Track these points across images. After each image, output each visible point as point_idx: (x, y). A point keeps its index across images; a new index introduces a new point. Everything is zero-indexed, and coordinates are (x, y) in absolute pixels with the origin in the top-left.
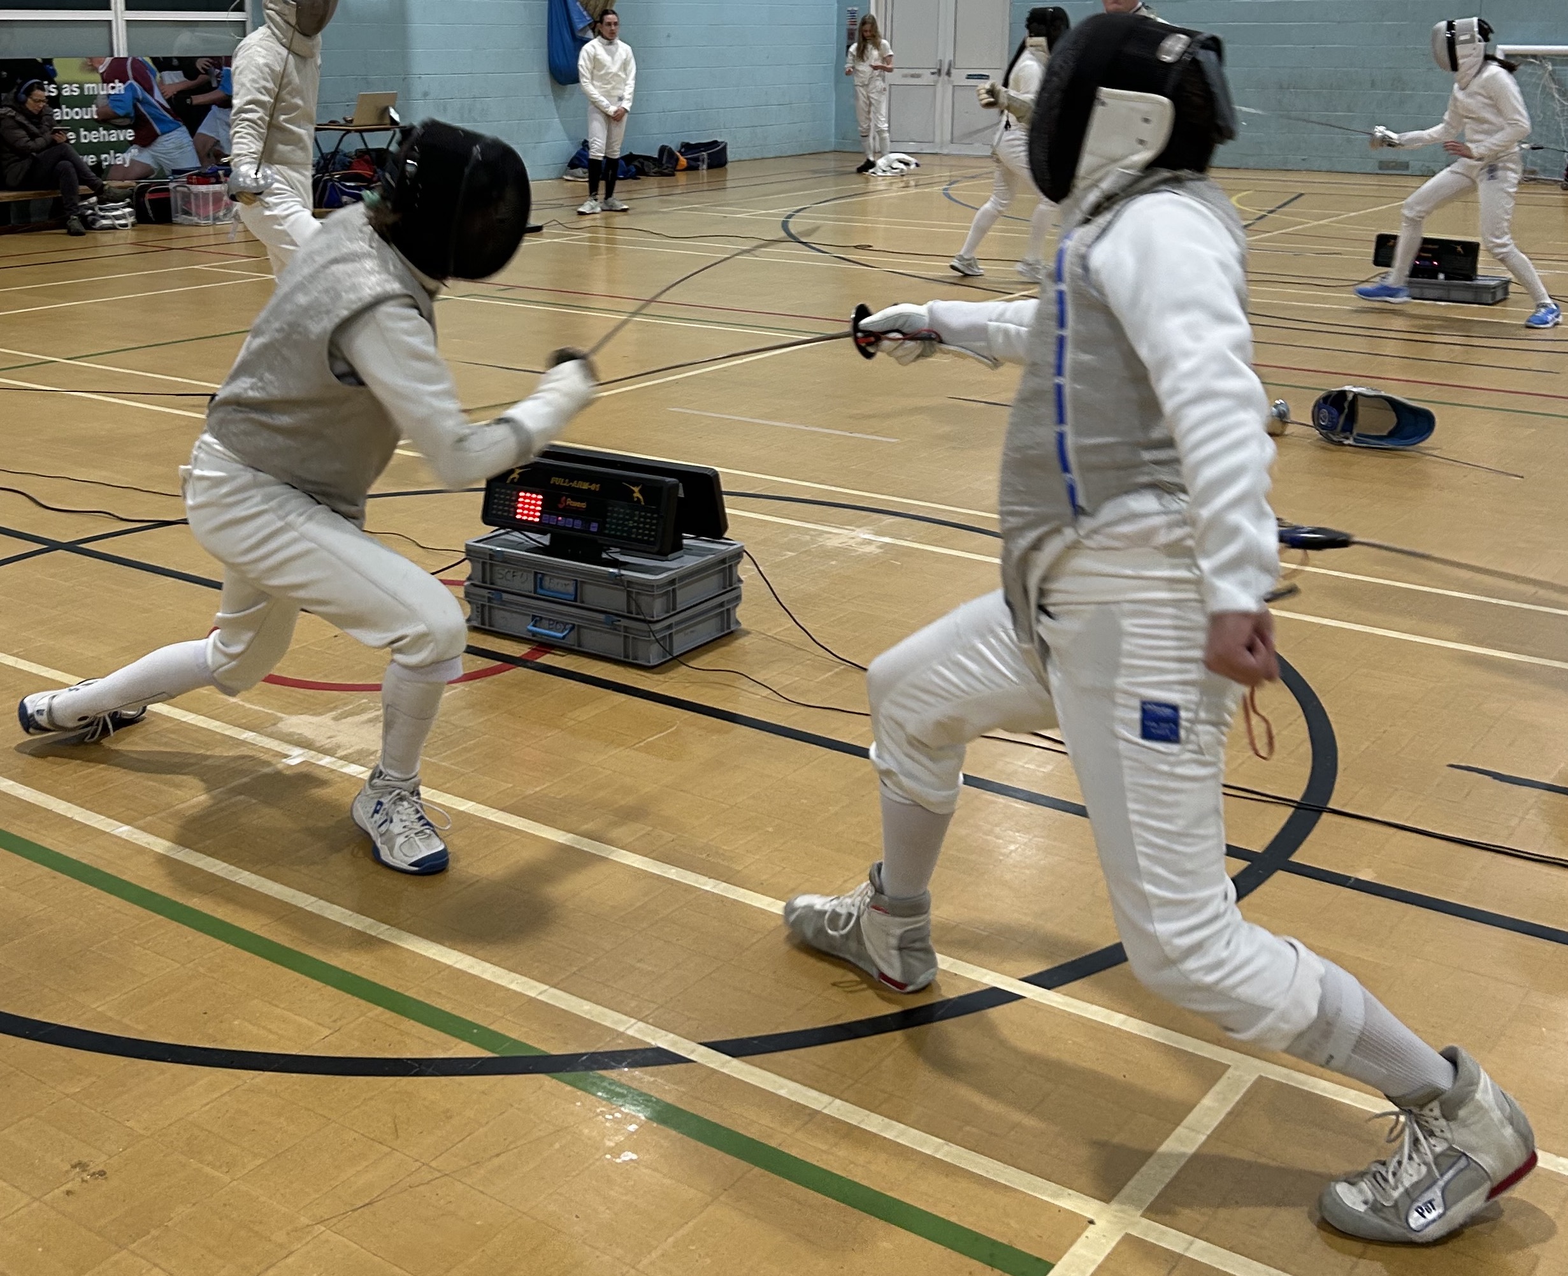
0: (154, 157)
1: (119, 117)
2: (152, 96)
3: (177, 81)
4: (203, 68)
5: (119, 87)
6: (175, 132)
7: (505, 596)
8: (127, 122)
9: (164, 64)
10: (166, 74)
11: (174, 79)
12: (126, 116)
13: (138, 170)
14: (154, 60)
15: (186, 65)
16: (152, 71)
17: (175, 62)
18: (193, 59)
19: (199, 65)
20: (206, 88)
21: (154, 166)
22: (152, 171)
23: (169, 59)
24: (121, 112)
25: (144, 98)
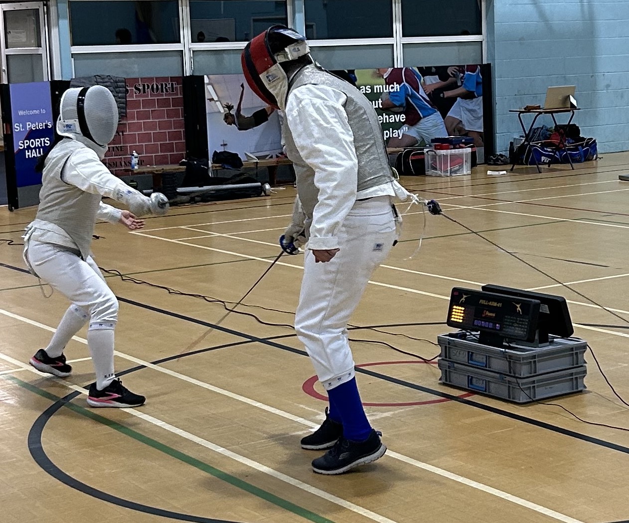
0: (418, 132)
1: (396, 106)
2: (418, 93)
3: (434, 82)
4: (452, 73)
5: (396, 87)
6: (432, 116)
7: (456, 365)
8: (401, 109)
9: (426, 71)
10: (427, 77)
11: (432, 81)
12: (400, 106)
13: (407, 141)
14: (419, 69)
15: (441, 72)
16: (418, 76)
17: (434, 70)
18: (446, 68)
19: (449, 71)
20: (454, 86)
21: (418, 138)
22: (417, 142)
23: (429, 68)
24: (397, 104)
25: (412, 93)
